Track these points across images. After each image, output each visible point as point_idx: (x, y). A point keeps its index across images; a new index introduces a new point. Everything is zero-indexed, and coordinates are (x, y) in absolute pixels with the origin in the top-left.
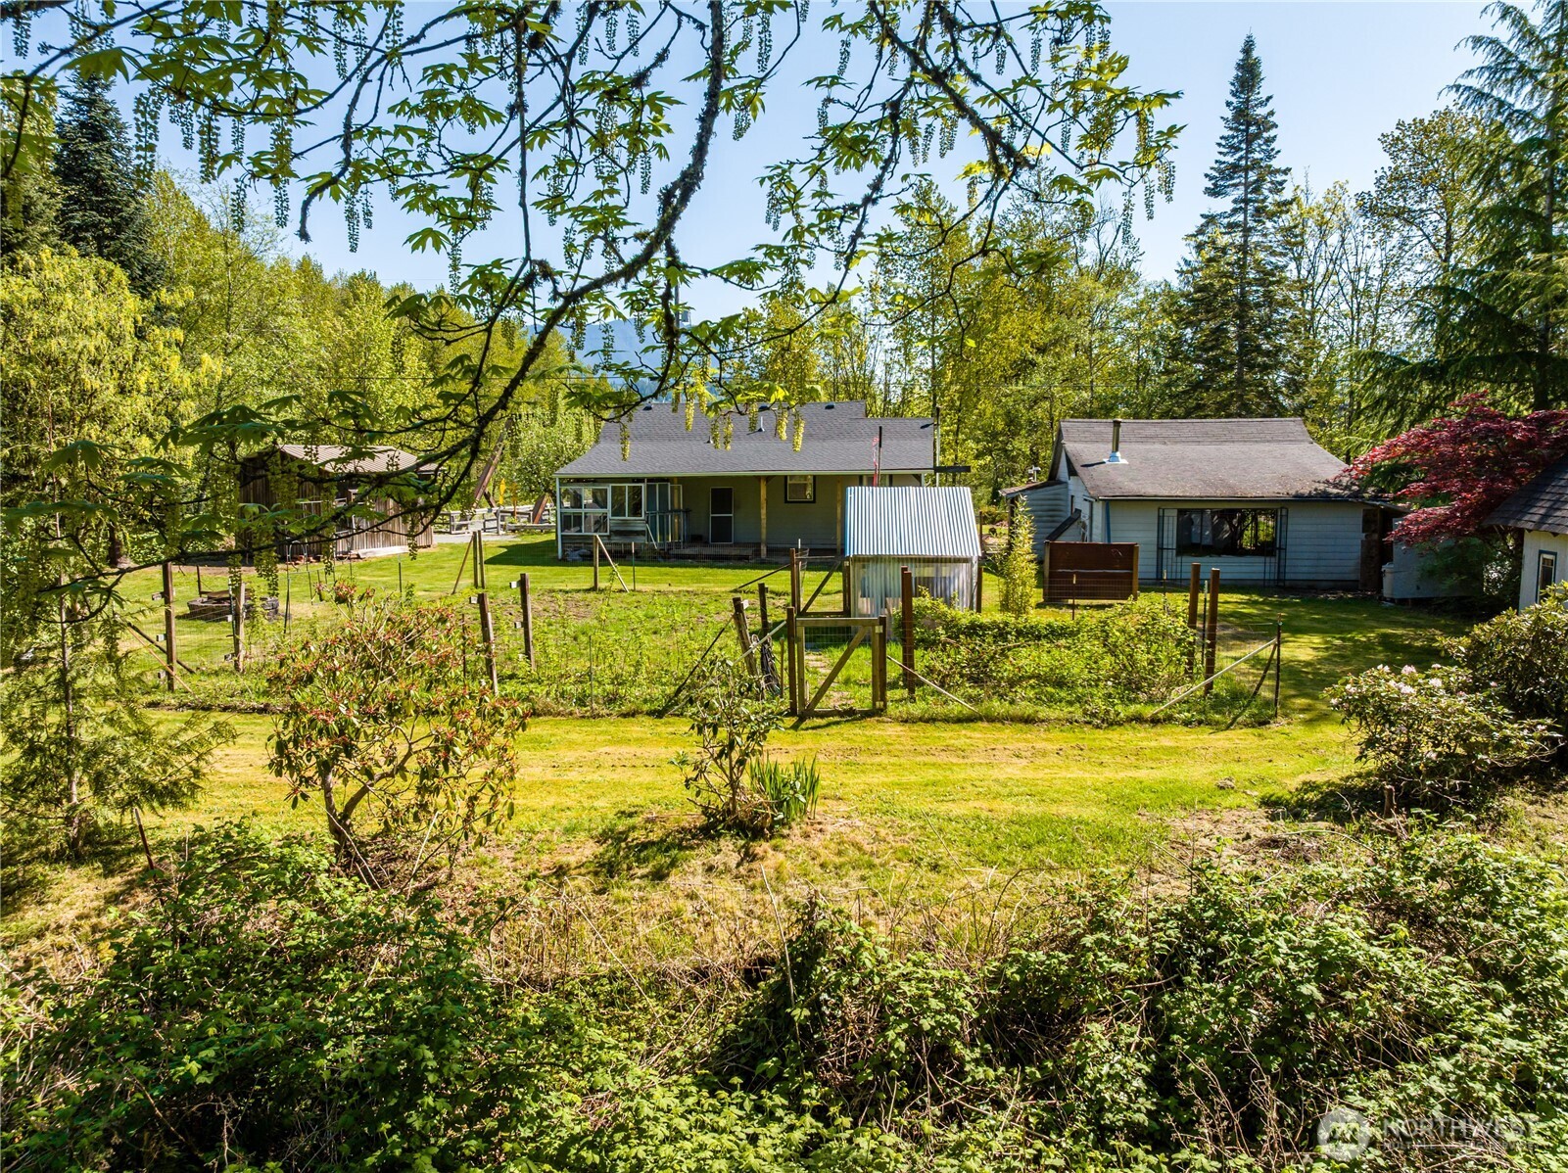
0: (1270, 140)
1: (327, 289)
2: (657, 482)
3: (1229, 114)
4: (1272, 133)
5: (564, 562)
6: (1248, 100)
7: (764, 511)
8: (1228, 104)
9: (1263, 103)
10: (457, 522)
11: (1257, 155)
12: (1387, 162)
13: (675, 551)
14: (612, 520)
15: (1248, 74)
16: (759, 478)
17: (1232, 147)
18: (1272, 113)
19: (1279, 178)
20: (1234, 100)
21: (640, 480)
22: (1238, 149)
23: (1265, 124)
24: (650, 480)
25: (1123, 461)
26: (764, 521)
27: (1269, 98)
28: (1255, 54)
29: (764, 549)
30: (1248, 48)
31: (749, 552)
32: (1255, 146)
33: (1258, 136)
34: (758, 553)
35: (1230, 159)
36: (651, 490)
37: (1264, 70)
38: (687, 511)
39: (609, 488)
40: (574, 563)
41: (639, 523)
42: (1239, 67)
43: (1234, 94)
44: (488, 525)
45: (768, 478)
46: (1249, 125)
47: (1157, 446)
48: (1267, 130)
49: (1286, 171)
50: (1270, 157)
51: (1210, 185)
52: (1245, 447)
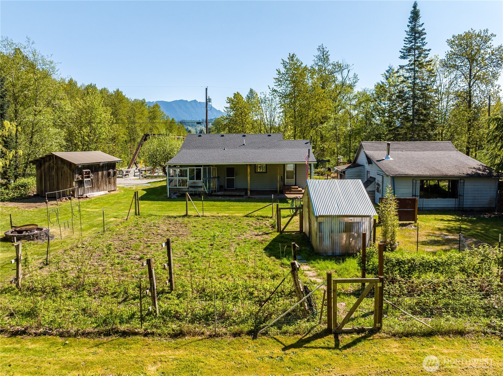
0: (423, 39)
1: (78, 90)
2: (207, 167)
3: (408, 29)
4: (424, 36)
5: (170, 199)
6: (415, 25)
7: (249, 178)
8: (408, 26)
9: (420, 26)
10: (125, 173)
11: (419, 45)
12: (449, 49)
13: (214, 193)
14: (189, 182)
15: (415, 15)
16: (247, 165)
17: (409, 41)
18: (424, 29)
19: (427, 52)
20: (410, 24)
21: (201, 166)
22: (412, 42)
23: (421, 33)
24: (204, 166)
25: (391, 159)
26: (249, 182)
27: (423, 24)
28: (418, 8)
29: (249, 192)
30: (415, 7)
31: (243, 193)
32: (418, 41)
33: (419, 37)
34: (246, 194)
35: (408, 46)
36: (205, 169)
37: (421, 14)
38: (218, 177)
39: (188, 169)
40: (174, 200)
41: (200, 183)
42: (412, 13)
43: (410, 22)
44: (136, 174)
45: (250, 165)
46: (416, 33)
47: (400, 152)
48: (422, 35)
49: (429, 50)
50: (423, 45)
51: (402, 55)
52: (433, 152)
